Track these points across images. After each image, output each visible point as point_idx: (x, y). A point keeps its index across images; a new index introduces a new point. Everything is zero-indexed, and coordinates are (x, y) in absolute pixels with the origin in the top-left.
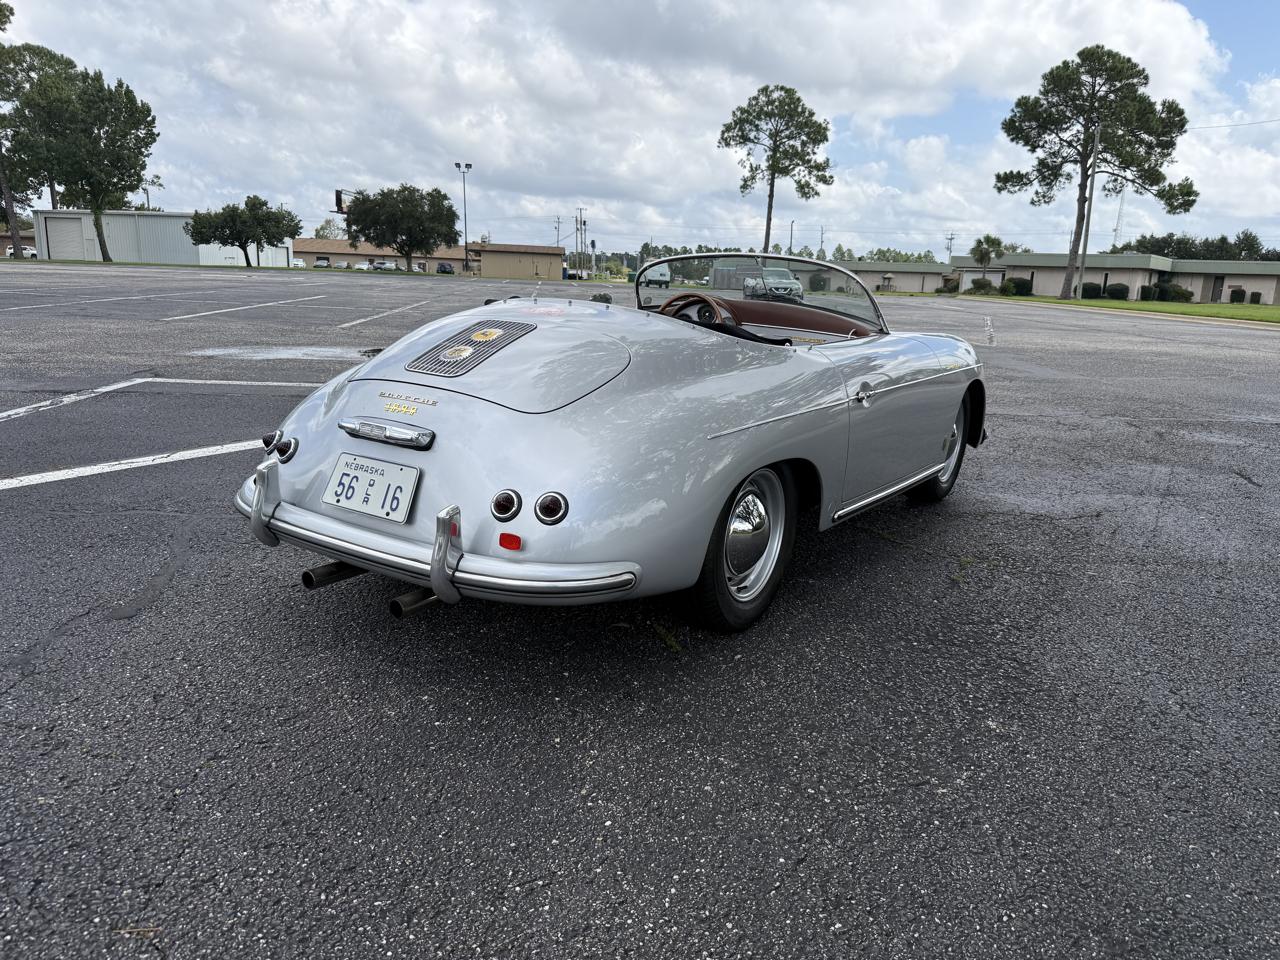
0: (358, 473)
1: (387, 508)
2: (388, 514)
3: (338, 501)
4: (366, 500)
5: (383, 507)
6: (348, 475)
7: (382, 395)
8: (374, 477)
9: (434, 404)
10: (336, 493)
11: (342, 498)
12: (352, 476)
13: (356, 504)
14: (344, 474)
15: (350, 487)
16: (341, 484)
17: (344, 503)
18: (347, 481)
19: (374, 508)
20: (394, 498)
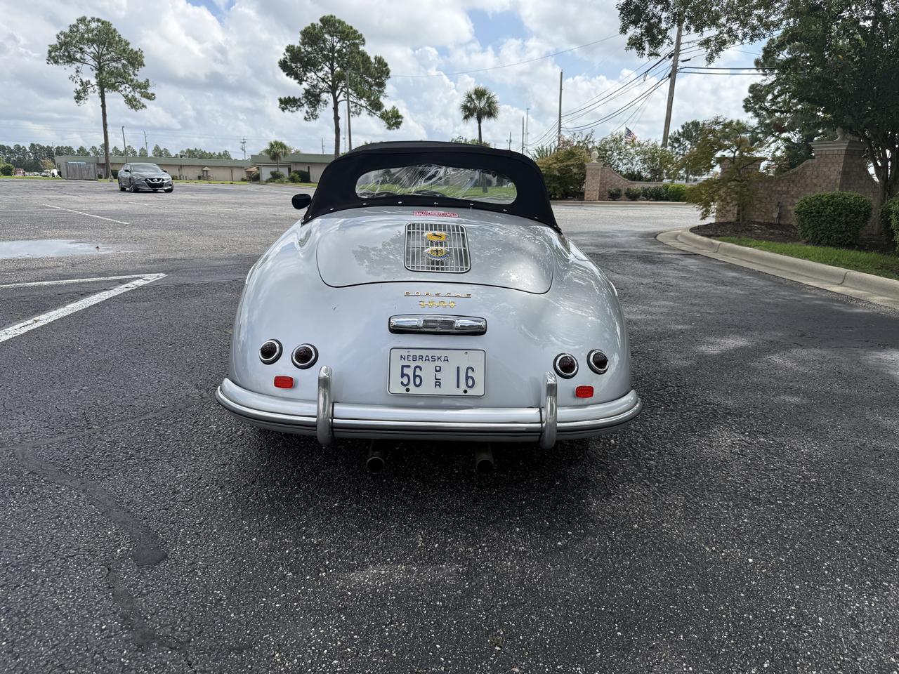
0: (417, 363)
1: (463, 386)
2: (465, 391)
3: (408, 390)
4: (438, 384)
5: (458, 387)
6: (409, 366)
7: (407, 294)
8: (437, 363)
9: (469, 296)
10: (402, 383)
11: (411, 386)
12: (413, 367)
13: (428, 388)
14: (403, 367)
15: (415, 376)
16: (403, 375)
17: (413, 390)
18: (409, 372)
19: (449, 387)
20: (467, 378)
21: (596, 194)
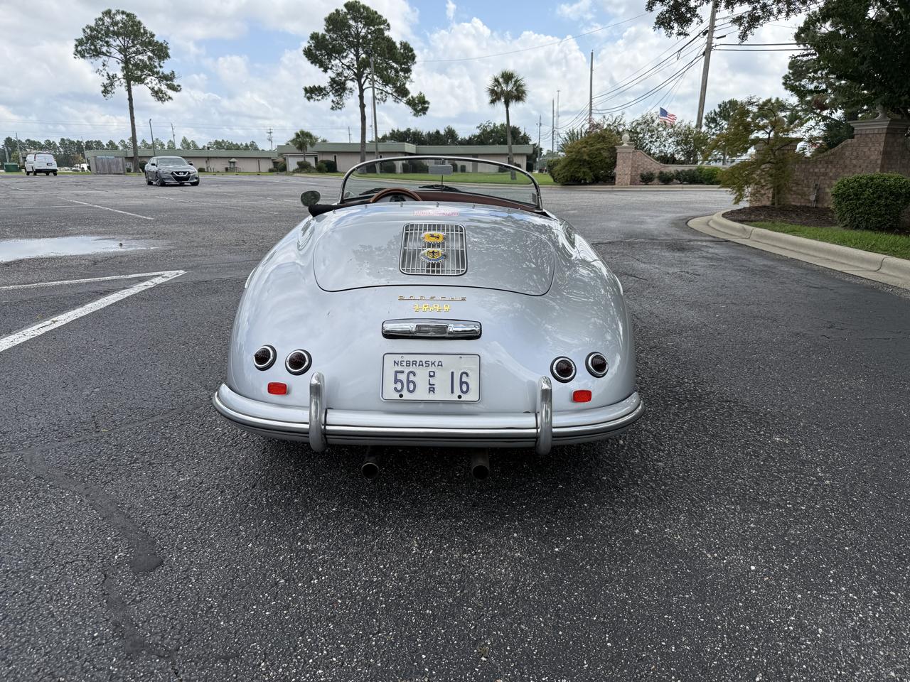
0: (411, 368)
1: (457, 392)
2: (460, 397)
3: (401, 396)
4: (432, 389)
5: (452, 392)
6: (402, 372)
8: (432, 368)
9: (464, 299)
10: (395, 389)
11: (405, 392)
12: (406, 372)
13: (422, 393)
14: (396, 372)
15: (409, 382)
16: (396, 381)
17: (407, 396)
18: (403, 377)
19: (442, 394)
20: (462, 383)
21: (627, 179)
